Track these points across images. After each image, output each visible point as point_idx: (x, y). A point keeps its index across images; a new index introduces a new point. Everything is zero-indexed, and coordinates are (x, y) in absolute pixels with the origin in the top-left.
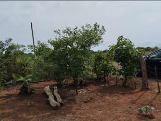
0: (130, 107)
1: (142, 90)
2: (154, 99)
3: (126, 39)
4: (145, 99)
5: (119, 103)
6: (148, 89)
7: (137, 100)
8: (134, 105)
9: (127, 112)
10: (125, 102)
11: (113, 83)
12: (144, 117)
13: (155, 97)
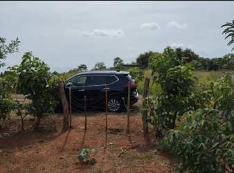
0: (61, 158)
1: (64, 130)
2: (84, 139)
3: (37, 59)
4: (74, 142)
5: (43, 157)
6: (71, 127)
7: (64, 146)
8: (64, 153)
9: (61, 166)
10: (49, 153)
11: (14, 129)
12: (84, 166)
13: (85, 136)
